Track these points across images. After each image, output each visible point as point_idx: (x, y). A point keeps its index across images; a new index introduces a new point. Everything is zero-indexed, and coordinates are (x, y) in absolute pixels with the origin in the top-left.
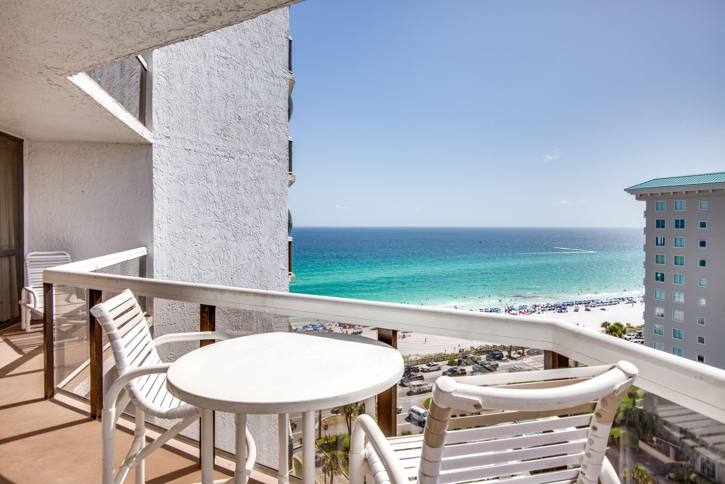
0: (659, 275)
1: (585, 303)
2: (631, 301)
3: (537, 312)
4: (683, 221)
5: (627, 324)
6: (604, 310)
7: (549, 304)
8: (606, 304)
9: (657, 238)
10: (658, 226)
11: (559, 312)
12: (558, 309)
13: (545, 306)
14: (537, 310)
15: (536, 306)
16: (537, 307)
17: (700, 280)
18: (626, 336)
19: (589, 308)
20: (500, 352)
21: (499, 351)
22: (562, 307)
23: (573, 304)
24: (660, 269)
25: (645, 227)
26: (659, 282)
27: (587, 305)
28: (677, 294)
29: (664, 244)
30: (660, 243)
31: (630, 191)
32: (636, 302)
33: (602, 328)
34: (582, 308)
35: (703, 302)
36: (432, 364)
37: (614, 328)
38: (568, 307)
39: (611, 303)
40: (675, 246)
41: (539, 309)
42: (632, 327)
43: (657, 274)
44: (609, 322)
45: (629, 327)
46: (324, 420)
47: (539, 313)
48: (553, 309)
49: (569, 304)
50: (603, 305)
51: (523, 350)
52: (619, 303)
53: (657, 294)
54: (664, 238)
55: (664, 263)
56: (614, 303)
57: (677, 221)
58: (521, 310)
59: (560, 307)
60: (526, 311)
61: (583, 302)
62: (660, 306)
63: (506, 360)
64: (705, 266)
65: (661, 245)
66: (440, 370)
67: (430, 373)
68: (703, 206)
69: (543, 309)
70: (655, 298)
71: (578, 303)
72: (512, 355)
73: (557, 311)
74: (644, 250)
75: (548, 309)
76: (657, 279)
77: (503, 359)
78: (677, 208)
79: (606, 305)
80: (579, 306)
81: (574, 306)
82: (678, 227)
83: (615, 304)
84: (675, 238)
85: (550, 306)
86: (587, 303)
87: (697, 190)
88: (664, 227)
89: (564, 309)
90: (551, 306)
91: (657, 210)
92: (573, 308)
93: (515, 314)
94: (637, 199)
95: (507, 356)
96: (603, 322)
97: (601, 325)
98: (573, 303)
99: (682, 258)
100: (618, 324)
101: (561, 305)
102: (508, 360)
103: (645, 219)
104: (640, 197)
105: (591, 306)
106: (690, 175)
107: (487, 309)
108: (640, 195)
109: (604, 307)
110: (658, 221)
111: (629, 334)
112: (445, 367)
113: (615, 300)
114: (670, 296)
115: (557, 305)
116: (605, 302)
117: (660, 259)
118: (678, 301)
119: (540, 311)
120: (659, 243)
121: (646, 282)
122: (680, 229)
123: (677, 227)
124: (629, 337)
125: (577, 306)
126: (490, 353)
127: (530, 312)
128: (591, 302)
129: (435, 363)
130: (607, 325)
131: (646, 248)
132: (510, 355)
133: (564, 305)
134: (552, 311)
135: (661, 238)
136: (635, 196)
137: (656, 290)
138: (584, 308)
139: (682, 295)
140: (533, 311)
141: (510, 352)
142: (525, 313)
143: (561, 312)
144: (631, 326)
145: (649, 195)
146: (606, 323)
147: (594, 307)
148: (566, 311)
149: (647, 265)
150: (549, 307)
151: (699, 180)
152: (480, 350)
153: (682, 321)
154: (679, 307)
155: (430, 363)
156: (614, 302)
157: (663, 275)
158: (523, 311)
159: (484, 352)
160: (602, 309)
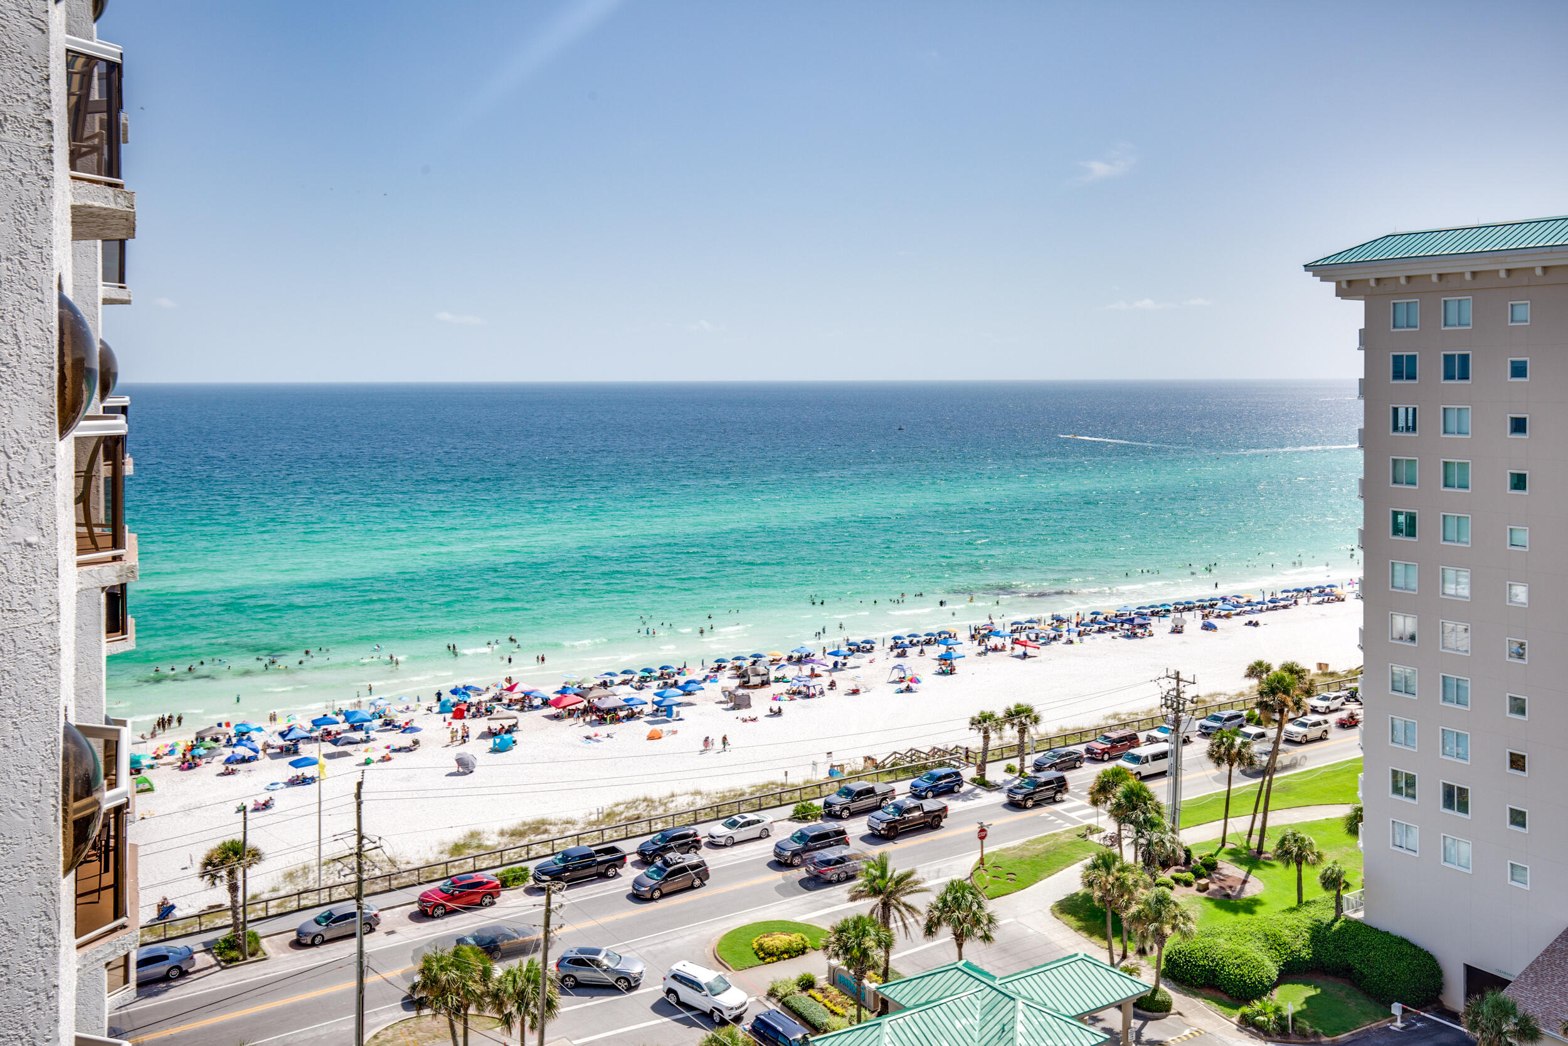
0: (1401, 519)
1: (1203, 608)
2: (1327, 595)
3: (1064, 640)
4: (1465, 359)
5: (1320, 666)
6: (1256, 624)
7: (1098, 613)
8: (1259, 607)
9: (1396, 410)
10: (1397, 375)
11: (1128, 637)
12: (1126, 626)
13: (1087, 619)
14: (1065, 634)
15: (1060, 620)
16: (1065, 625)
17: (1511, 529)
18: (1314, 701)
19: (1212, 620)
20: (954, 770)
21: (950, 765)
22: (1138, 621)
23: (1168, 611)
24: (1406, 500)
25: (1363, 377)
26: (1402, 538)
27: (1206, 611)
28: (1450, 573)
29: (1414, 429)
30: (1404, 425)
31: (1319, 269)
32: (1343, 600)
33: (1247, 679)
34: (1192, 621)
35: (1521, 593)
36: (742, 821)
37: (1280, 680)
38: (1154, 620)
39: (1275, 605)
40: (1445, 432)
41: (1068, 631)
42: (1332, 674)
43: (1396, 514)
44: (1266, 660)
45: (1325, 674)
46: (375, 1037)
47: (1071, 642)
48: (1112, 629)
49: (1158, 612)
50: (1252, 612)
51: (1023, 760)
52: (1296, 602)
53: (1396, 573)
54: (1415, 410)
55: (1414, 484)
56: (1283, 603)
57: (1448, 359)
58: (1016, 636)
59: (1132, 620)
60: (1033, 637)
61: (1198, 604)
62: (1406, 612)
63: (970, 792)
64: (1524, 488)
65: (1408, 429)
66: (768, 836)
67: (736, 848)
68: (1517, 316)
69: (1082, 629)
70: (1393, 587)
71: (1181, 607)
72: (989, 777)
73: (1121, 632)
74: (1361, 446)
75: (1096, 627)
76: (1397, 531)
77: (962, 790)
78: (1450, 321)
79: (1261, 611)
80: (1186, 615)
81: (1172, 615)
82: (1453, 378)
83: (1285, 607)
84: (1445, 409)
85: (1100, 618)
86: (1207, 607)
87: (1502, 268)
88: (1415, 378)
89: (1141, 626)
90: (1106, 619)
91: (1394, 327)
92: (1168, 623)
93: (999, 647)
94: (1340, 293)
95: (974, 780)
96: (1252, 661)
97: (1244, 670)
98: (1167, 608)
99: (1463, 466)
100: (1291, 669)
101: (1133, 616)
102: (978, 791)
103: (1363, 352)
104: (1346, 290)
105: (1219, 616)
106: (1482, 223)
107: (915, 636)
108: (1349, 282)
109: (1254, 618)
110: (1397, 359)
111: (1324, 694)
112: (782, 827)
113: (1285, 595)
114: (1432, 581)
115: (1122, 615)
116: (1258, 603)
117: (1403, 469)
118: (1453, 592)
119: (1074, 636)
120: (1401, 423)
121: (1367, 539)
122: (1456, 382)
123: (1449, 376)
124: (1325, 704)
125: (1178, 615)
126: (924, 772)
127: (1043, 641)
128: (1220, 603)
129: (751, 817)
130: (1262, 672)
131: (1366, 439)
132: (983, 776)
133: (1142, 615)
134: (1108, 635)
135: (1407, 409)
136: (1332, 286)
137: (1393, 563)
138: (1200, 622)
139: (1465, 578)
140: (1052, 636)
141: (981, 768)
142: (1029, 643)
143: (1135, 635)
144: (1330, 669)
145: (1372, 283)
146: (1260, 664)
147: (1227, 616)
148: (1147, 634)
149: (1368, 489)
150: (1100, 623)
151: (1507, 239)
152: (893, 765)
153: (1467, 651)
154: (1456, 609)
155: (736, 817)
156: (1282, 599)
157: (1412, 519)
158: (1023, 638)
159: (905, 770)
160: (1250, 623)
